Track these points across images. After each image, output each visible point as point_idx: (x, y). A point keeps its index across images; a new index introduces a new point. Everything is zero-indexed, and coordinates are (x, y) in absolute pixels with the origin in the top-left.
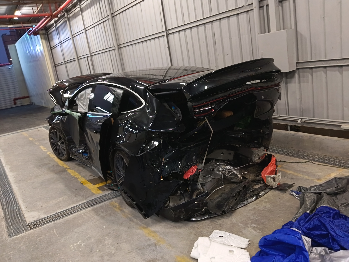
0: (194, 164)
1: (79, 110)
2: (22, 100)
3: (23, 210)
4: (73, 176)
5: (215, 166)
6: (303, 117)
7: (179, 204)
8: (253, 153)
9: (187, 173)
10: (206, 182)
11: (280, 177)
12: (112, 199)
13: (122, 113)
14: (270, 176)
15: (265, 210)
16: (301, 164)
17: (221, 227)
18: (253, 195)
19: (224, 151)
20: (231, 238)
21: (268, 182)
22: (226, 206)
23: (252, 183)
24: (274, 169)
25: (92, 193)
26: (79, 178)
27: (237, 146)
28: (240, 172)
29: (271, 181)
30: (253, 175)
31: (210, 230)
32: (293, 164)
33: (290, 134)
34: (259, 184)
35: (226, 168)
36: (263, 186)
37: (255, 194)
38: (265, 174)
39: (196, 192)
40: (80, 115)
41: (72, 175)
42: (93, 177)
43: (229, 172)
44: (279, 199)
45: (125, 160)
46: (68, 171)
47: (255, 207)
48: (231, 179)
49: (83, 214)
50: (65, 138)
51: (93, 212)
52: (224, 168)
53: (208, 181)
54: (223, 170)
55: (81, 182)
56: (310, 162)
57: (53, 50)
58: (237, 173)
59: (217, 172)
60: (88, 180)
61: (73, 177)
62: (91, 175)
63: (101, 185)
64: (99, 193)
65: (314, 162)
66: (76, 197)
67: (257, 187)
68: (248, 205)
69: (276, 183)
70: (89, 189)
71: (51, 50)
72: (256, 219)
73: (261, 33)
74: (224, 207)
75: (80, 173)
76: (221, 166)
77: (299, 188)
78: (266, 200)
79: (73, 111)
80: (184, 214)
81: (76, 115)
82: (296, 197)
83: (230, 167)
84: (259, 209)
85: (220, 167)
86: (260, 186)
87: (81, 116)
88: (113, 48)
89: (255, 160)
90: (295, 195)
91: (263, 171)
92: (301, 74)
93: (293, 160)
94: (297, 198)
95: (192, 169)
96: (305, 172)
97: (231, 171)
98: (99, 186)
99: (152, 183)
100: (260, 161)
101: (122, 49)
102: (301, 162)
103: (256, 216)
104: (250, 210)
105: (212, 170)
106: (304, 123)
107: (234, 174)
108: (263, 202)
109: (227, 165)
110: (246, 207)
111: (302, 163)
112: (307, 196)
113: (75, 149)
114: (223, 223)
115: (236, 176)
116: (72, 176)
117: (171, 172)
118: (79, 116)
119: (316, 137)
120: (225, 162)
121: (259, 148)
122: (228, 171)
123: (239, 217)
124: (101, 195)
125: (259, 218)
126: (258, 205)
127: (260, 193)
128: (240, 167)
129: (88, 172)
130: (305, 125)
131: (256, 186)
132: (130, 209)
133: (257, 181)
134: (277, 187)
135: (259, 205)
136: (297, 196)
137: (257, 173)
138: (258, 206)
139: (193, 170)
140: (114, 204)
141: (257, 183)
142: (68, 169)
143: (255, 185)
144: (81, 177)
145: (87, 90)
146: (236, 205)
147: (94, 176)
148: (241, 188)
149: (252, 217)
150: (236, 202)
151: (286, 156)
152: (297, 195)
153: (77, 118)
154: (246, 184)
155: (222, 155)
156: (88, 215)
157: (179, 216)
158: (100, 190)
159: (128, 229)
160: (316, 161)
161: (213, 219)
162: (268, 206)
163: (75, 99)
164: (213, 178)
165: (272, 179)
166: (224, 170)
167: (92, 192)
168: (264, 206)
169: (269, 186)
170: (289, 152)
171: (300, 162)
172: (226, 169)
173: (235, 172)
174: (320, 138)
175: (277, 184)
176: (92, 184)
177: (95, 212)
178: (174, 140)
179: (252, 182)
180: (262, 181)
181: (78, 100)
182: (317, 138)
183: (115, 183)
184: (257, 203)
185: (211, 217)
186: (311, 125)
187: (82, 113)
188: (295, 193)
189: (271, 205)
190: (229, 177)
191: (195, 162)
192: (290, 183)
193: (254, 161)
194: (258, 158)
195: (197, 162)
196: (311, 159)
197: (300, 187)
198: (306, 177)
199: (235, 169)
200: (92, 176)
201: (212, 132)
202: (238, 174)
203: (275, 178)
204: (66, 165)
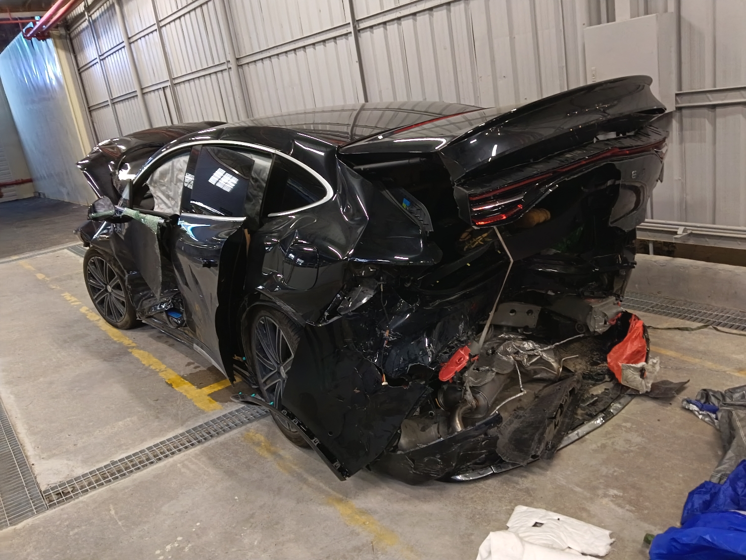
0: (462, 344)
1: (156, 209)
2: (15, 187)
3: (29, 454)
4: (147, 365)
5: (496, 343)
6: (686, 221)
7: (429, 444)
8: (591, 311)
9: (448, 366)
10: (482, 384)
11: (658, 368)
12: (249, 425)
13: (270, 215)
14: (634, 365)
15: (632, 451)
16: (691, 333)
17: (531, 496)
18: (596, 411)
19: (516, 305)
20: (566, 528)
21: (626, 380)
22: (540, 442)
23: (585, 381)
24: (640, 349)
25: (198, 409)
26: (161, 371)
27: (550, 293)
28: (555, 355)
29: (635, 376)
30: (584, 363)
31: (506, 506)
32: (670, 334)
33: (655, 262)
34: (600, 382)
35: (522, 346)
36: (613, 389)
37: (601, 410)
38: (617, 359)
39: (461, 408)
40: (162, 221)
41: (143, 363)
42: (196, 368)
43: (531, 357)
44: (659, 420)
45: (282, 333)
46: (133, 354)
47: (604, 442)
48: (536, 372)
49: (180, 463)
50: (125, 275)
51: (204, 459)
52: (519, 347)
53: (487, 381)
54: (515, 351)
55: (167, 381)
56: (710, 328)
57: (83, 74)
58: (549, 358)
59: (504, 358)
60: (183, 377)
61: (146, 369)
62: (189, 364)
63: (216, 388)
64: (215, 410)
65: (719, 328)
66: (157, 420)
67: (598, 390)
68: (587, 437)
69: (648, 383)
70: (189, 398)
71: (80, 74)
72: (615, 474)
73: (590, 25)
74: (534, 445)
75: (162, 358)
76: (511, 343)
77: (702, 393)
78: (628, 425)
79: (141, 212)
80: (439, 466)
81: (152, 221)
82: (700, 417)
83: (532, 343)
84: (617, 447)
85: (508, 344)
86: (606, 389)
87: (165, 225)
88: (224, 67)
89: (596, 327)
90: (697, 411)
91: (611, 353)
92: (686, 121)
93: (668, 324)
94: (702, 419)
95: (458, 357)
96: (704, 353)
97: (536, 354)
98: (213, 391)
99: (358, 391)
100: (606, 329)
101: (246, 67)
102: (689, 329)
103: (613, 468)
104: (595, 451)
105: (490, 352)
106: (689, 237)
107: (543, 361)
108: (622, 430)
109: (524, 340)
110: (582, 442)
111: (693, 330)
112: (738, 416)
113: (150, 301)
114: (534, 486)
115: (548, 365)
116: (144, 365)
117: (409, 366)
118: (159, 224)
119: (719, 270)
120: (518, 332)
121: (604, 298)
122: (528, 355)
123: (571, 468)
124: (221, 415)
125: (622, 473)
126: (610, 438)
127: (609, 406)
128: (558, 344)
129: (181, 355)
130: (691, 242)
131: (595, 388)
132: (296, 450)
133: (595, 375)
134: (649, 390)
135: (614, 437)
136: (701, 412)
137: (591, 357)
138: (612, 440)
139: (462, 359)
140: (253, 437)
141: (597, 380)
142: (133, 347)
143: (591, 386)
144: (166, 368)
145: (175, 160)
146: (559, 437)
147: (196, 364)
148: (566, 396)
149: (604, 470)
150: (556, 430)
151: (652, 315)
152: (701, 410)
153: (155, 230)
154: (575, 385)
155: (511, 314)
156: (193, 467)
157: (425, 472)
158: (216, 401)
159: (298, 503)
160: (725, 325)
161: (507, 476)
162: (636, 439)
163: (147, 182)
164: (497, 373)
165: (638, 372)
166: (517, 353)
167: (196, 406)
168: (627, 441)
169: (628, 388)
170: (653, 305)
171: (686, 329)
172: (523, 349)
173: (544, 356)
174: (730, 271)
175: (650, 385)
176: (193, 384)
177: (210, 459)
178: (409, 285)
179: (584, 378)
180: (607, 376)
181: (153, 184)
182: (722, 272)
183: (254, 384)
184: (608, 433)
185: (504, 470)
186: (707, 241)
187: (168, 216)
188: (697, 406)
189: (643, 437)
190: (532, 367)
191: (465, 338)
192: (675, 380)
193: (592, 330)
194: (603, 323)
195: (468, 338)
196: (709, 321)
197: (705, 390)
198: (709, 364)
199: (545, 349)
200: (192, 366)
201: (510, 262)
202: (551, 360)
203: (645, 370)
204: (127, 339)
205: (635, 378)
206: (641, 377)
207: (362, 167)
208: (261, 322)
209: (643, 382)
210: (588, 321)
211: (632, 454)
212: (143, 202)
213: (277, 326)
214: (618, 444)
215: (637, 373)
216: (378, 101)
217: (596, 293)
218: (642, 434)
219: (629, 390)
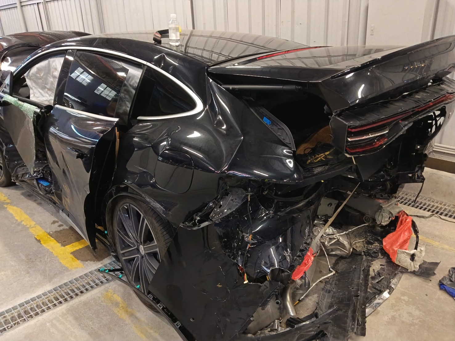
0: (308, 246)
4: (19, 221)
8: (380, 209)
9: (300, 267)
12: (107, 285)
13: (140, 118)
14: (406, 251)
18: (383, 288)
21: (399, 261)
22: (354, 319)
25: (63, 266)
26: (30, 227)
27: (349, 192)
28: (348, 238)
34: (376, 259)
36: (387, 265)
37: (386, 286)
39: (291, 288)
40: (38, 110)
41: (16, 218)
42: (60, 226)
43: (331, 239)
44: (427, 295)
45: (146, 221)
46: (7, 209)
47: (393, 314)
48: (333, 250)
49: (49, 322)
51: (70, 318)
55: (36, 237)
56: (437, 217)
58: (344, 241)
60: (49, 234)
61: (19, 224)
62: (54, 222)
63: (77, 246)
64: (77, 268)
65: (443, 217)
66: (28, 275)
67: (377, 266)
68: (378, 309)
69: (416, 265)
70: (55, 255)
74: (349, 322)
75: (31, 215)
78: (406, 298)
79: (20, 100)
81: (30, 109)
83: (332, 229)
84: (403, 319)
86: (381, 265)
87: (40, 113)
91: (386, 239)
95: (307, 259)
96: (440, 237)
97: (335, 237)
98: (75, 249)
99: (221, 286)
100: (388, 223)
104: (388, 323)
107: (339, 243)
108: (403, 302)
110: (377, 314)
111: (426, 217)
113: (23, 169)
115: (343, 246)
116: (17, 220)
118: (35, 113)
121: (389, 199)
122: (329, 238)
124: (82, 274)
127: (390, 282)
128: (350, 230)
129: (47, 214)
131: (373, 264)
132: (150, 313)
133: (372, 253)
134: (416, 270)
135: (399, 310)
139: (309, 260)
140: (112, 297)
141: (374, 257)
142: (8, 203)
143: (371, 262)
144: (35, 225)
147: (60, 223)
148: (362, 275)
153: (31, 118)
154: (365, 264)
156: (60, 327)
158: (78, 259)
160: (446, 215)
163: (25, 75)
166: (322, 236)
167: (61, 263)
168: (410, 314)
169: (399, 266)
171: (423, 217)
172: (326, 234)
173: (341, 239)
175: (418, 267)
176: (59, 242)
177: (76, 319)
179: (365, 255)
180: (380, 254)
181: (29, 78)
187: (42, 106)
189: (420, 311)
190: (330, 247)
191: (309, 240)
193: (378, 222)
194: (388, 219)
196: (434, 211)
199: (342, 234)
200: (57, 224)
202: (345, 243)
203: (415, 255)
204: (4, 195)
205: (406, 260)
206: (410, 260)
207: (231, 87)
208: (125, 207)
209: (412, 263)
210: (376, 217)
211: (417, 326)
212: (22, 90)
213: (142, 215)
214: (403, 316)
215: (409, 257)
216: (202, 29)
217: (384, 196)
218: (419, 307)
219: (400, 268)
